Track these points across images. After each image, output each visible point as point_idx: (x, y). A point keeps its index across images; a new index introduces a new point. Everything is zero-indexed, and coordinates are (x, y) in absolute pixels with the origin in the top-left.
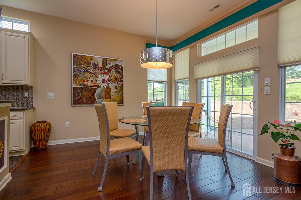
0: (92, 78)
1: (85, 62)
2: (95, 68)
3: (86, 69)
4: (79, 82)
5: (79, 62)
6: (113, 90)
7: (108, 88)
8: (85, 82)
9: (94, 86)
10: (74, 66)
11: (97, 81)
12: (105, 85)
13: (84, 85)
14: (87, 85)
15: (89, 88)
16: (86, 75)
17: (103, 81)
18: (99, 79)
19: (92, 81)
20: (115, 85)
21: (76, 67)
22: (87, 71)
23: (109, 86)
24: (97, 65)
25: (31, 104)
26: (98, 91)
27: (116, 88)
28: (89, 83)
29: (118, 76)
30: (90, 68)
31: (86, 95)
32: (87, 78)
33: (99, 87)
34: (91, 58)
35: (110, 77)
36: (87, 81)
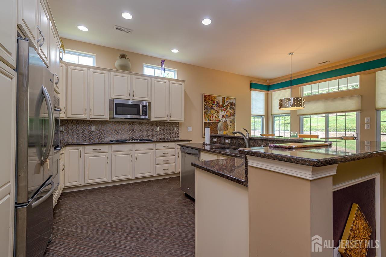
0: (215, 114)
1: (211, 101)
2: (217, 106)
3: (212, 107)
4: (208, 118)
5: (207, 102)
6: (229, 124)
7: (226, 122)
8: (211, 117)
9: (217, 121)
10: (204, 104)
11: (219, 116)
12: (224, 120)
13: (211, 120)
14: (212, 120)
15: (214, 122)
16: (212, 111)
17: (223, 116)
18: (220, 115)
19: (215, 117)
20: (230, 119)
21: (206, 105)
22: (212, 109)
23: (226, 120)
24: (219, 103)
25: (178, 136)
26: (220, 124)
27: (231, 122)
28: (214, 119)
29: (232, 112)
30: (214, 106)
31: (212, 128)
32: (212, 115)
33: (220, 121)
34: (215, 97)
35: (227, 113)
36: (213, 117)
